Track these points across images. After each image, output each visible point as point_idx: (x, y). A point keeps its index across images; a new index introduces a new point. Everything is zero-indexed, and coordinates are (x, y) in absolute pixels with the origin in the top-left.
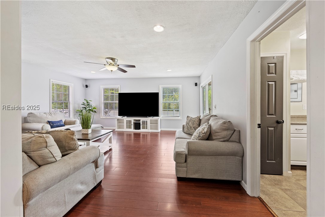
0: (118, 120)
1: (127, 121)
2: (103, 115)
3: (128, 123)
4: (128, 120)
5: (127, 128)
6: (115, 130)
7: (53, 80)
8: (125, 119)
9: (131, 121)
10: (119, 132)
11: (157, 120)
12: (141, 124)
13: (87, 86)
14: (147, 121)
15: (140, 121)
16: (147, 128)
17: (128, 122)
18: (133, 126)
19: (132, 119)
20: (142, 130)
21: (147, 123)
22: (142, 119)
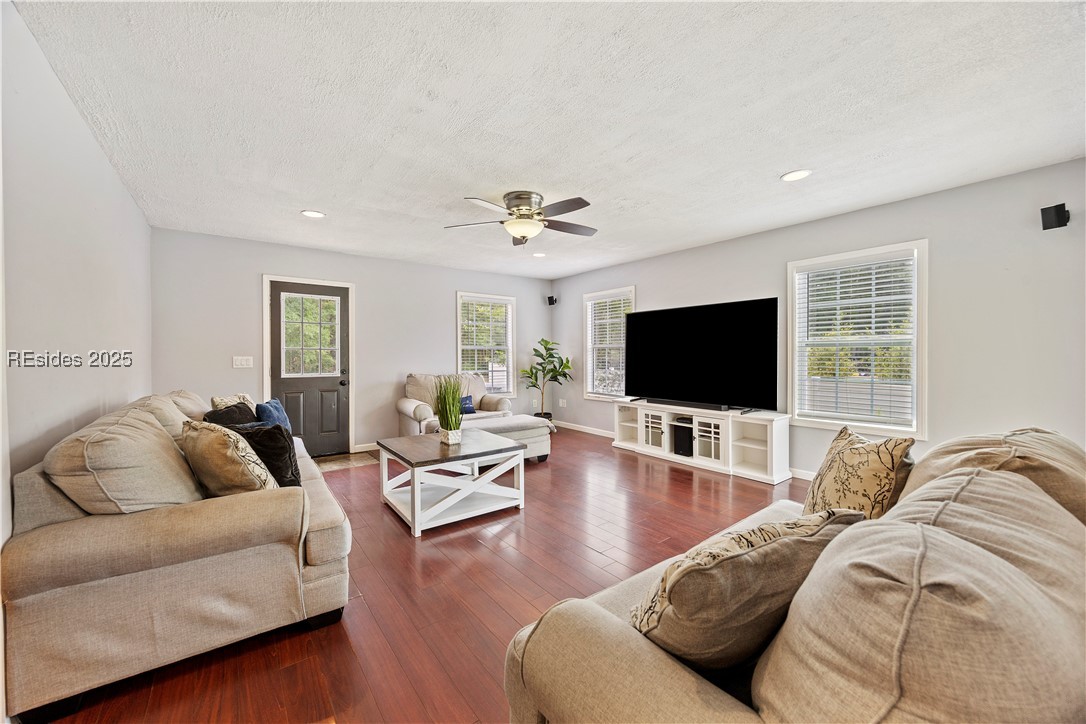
0: (623, 409)
1: (647, 416)
2: (590, 390)
3: (650, 425)
4: (650, 413)
5: (647, 442)
6: (614, 444)
7: (463, 294)
8: (644, 408)
9: (659, 418)
10: (624, 452)
11: (764, 428)
12: (696, 433)
13: (552, 301)
14: (717, 427)
15: (689, 420)
16: (717, 457)
17: (650, 420)
18: (666, 439)
19: (666, 413)
20: (697, 461)
21: (717, 433)
22: (699, 415)
